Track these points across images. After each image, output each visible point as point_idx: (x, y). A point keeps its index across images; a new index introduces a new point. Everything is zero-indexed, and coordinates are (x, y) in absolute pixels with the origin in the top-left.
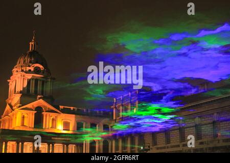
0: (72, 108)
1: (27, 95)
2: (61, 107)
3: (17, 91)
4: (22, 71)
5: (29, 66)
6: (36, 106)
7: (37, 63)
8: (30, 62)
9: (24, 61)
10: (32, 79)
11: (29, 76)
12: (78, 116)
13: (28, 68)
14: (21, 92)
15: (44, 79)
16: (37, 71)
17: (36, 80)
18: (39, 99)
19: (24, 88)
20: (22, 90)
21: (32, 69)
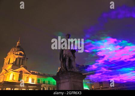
0: (36, 72)
1: (15, 65)
2: (31, 71)
3: (10, 63)
4: (14, 54)
5: (17, 52)
6: (20, 70)
7: (21, 51)
8: (18, 50)
9: (15, 50)
10: (18, 58)
11: (17, 57)
12: (38, 76)
13: (17, 53)
14: (12, 64)
15: (23, 58)
16: (21, 54)
17: (20, 59)
18: (22, 67)
19: (14, 62)
20: (13, 62)
21: (18, 53)
